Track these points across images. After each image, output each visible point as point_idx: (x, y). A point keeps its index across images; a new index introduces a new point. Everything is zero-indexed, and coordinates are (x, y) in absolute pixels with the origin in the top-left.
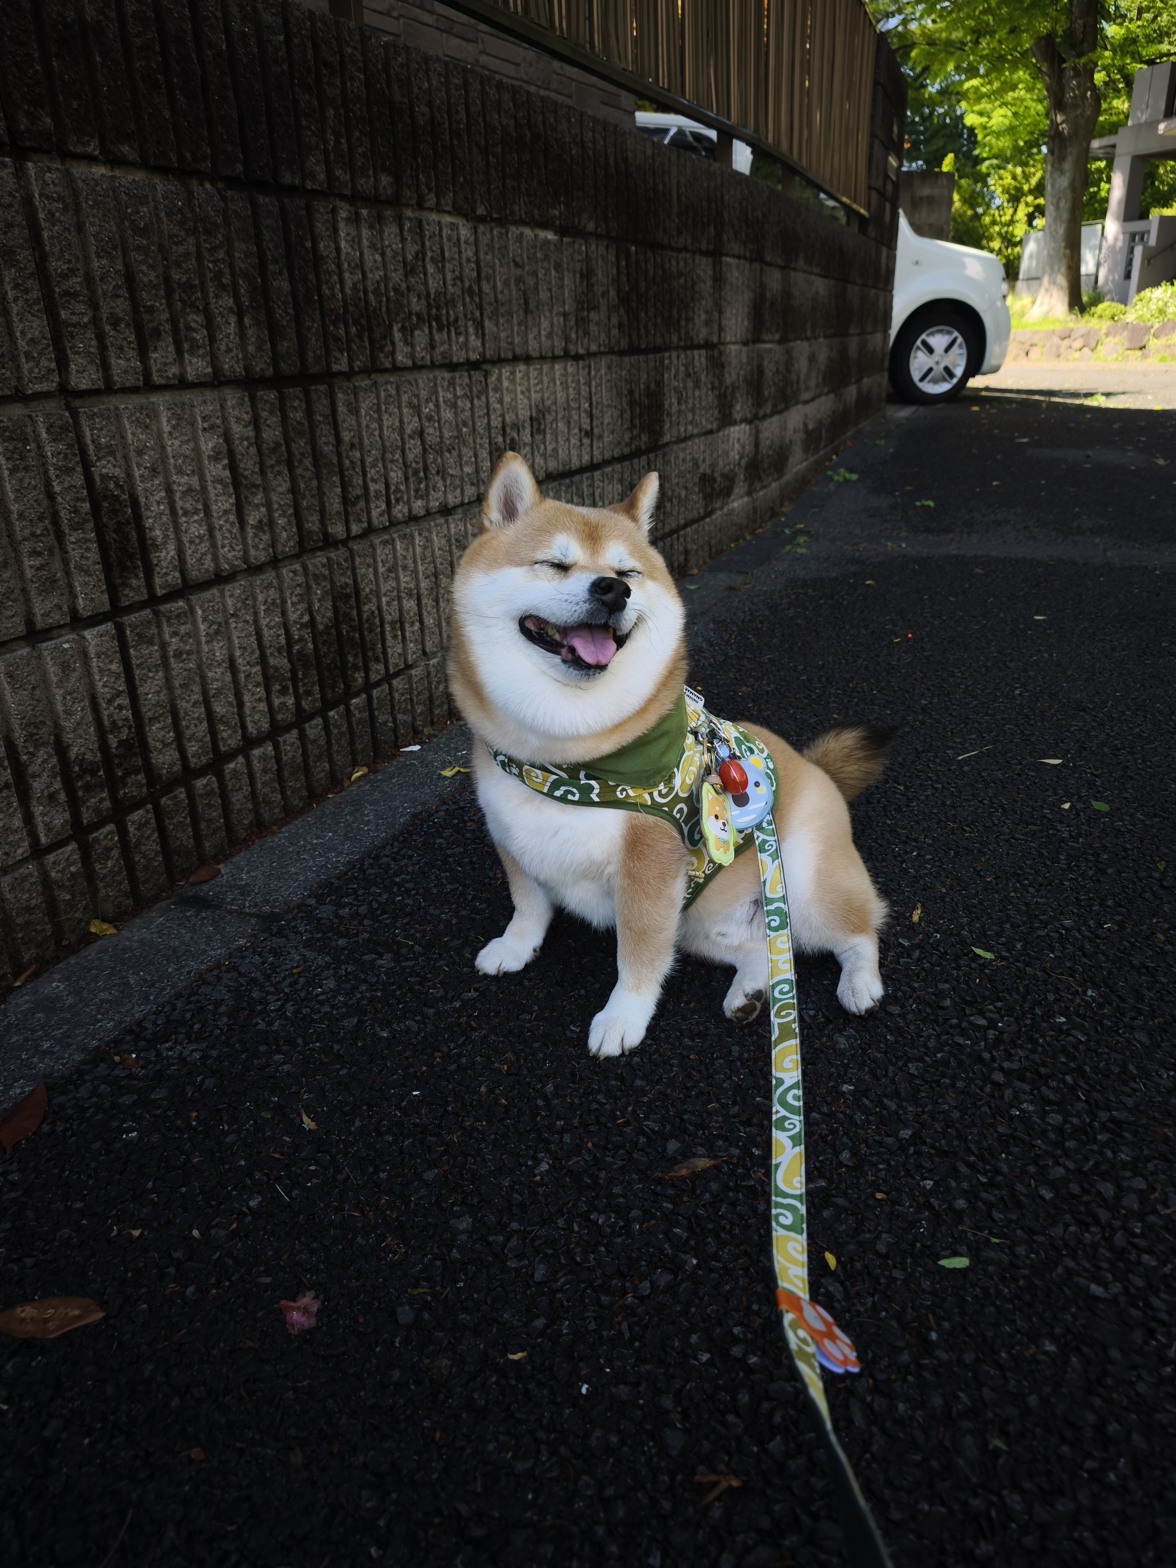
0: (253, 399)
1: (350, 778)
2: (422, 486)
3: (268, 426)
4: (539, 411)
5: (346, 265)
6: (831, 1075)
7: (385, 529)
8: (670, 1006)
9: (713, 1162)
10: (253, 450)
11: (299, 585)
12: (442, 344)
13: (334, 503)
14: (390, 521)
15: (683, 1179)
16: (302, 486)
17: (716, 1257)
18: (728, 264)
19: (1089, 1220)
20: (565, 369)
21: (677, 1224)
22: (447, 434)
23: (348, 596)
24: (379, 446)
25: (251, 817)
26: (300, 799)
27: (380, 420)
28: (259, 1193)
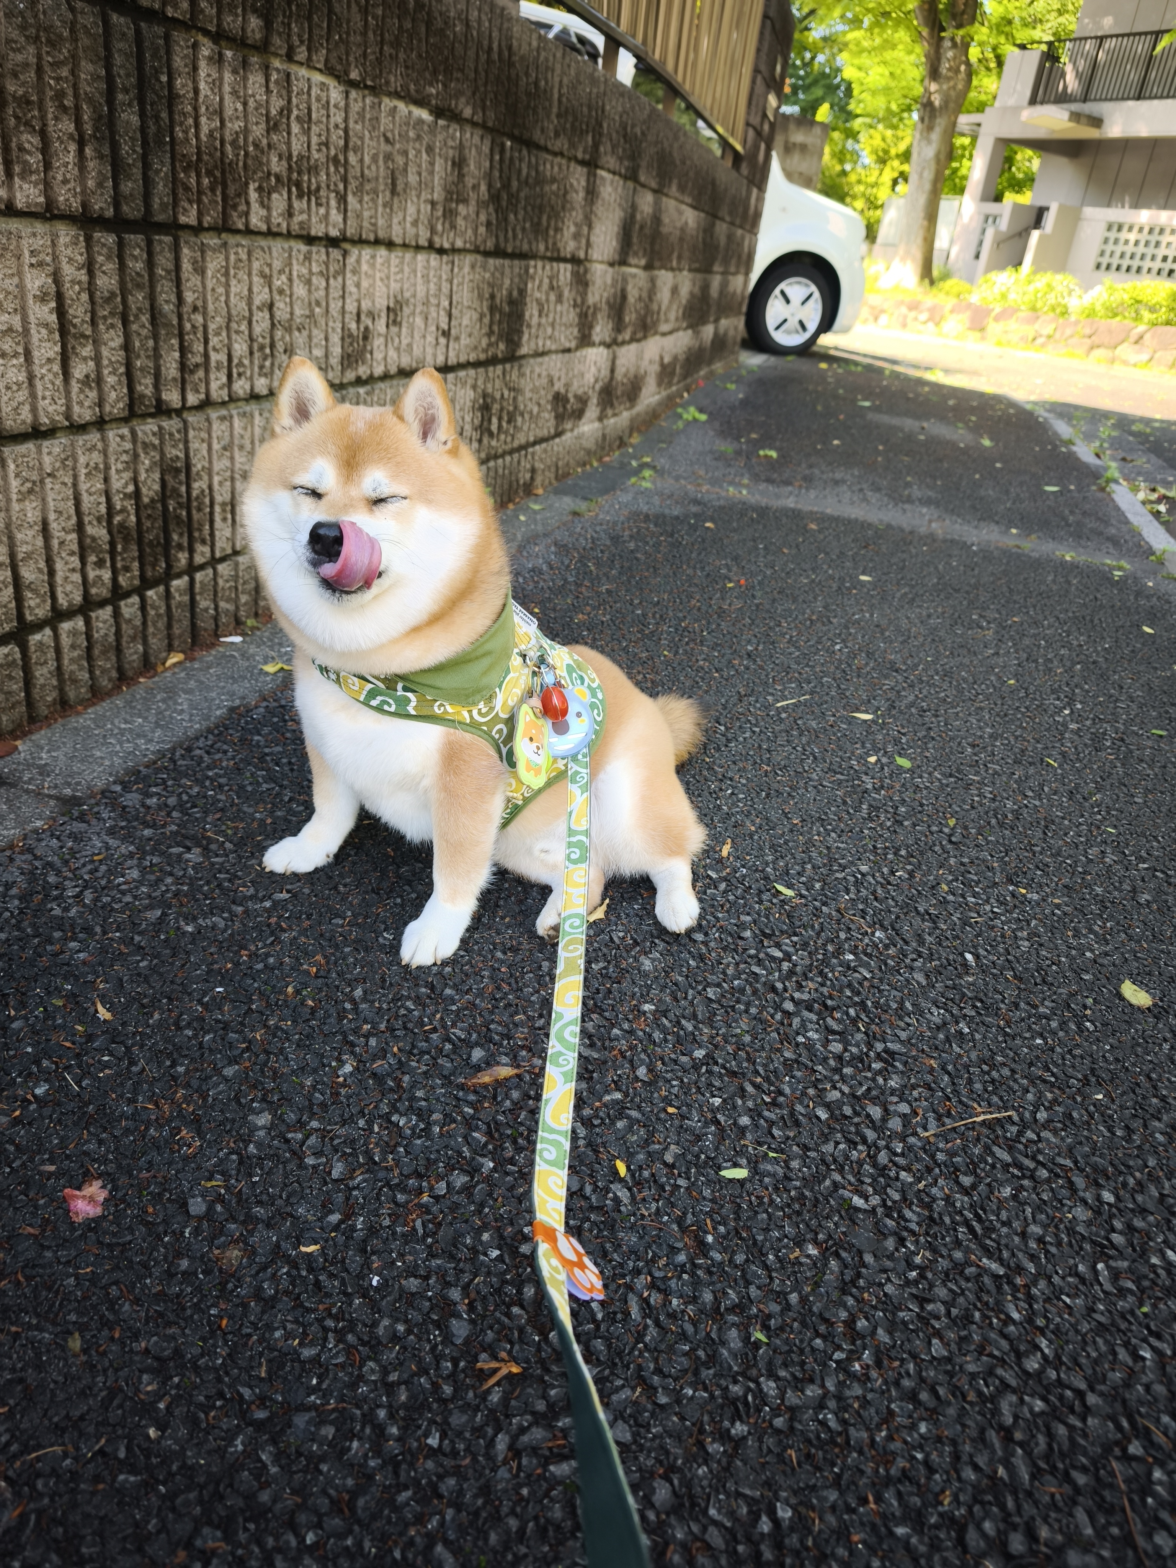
0: (88, 239)
1: (164, 664)
2: (268, 363)
3: (104, 272)
4: (397, 302)
5: (203, 109)
6: (634, 994)
7: (224, 403)
8: (485, 920)
9: (516, 1071)
10: (85, 297)
11: (125, 452)
12: (301, 212)
13: (171, 368)
14: (230, 396)
15: (485, 1086)
16: (137, 344)
17: (512, 1161)
18: (602, 178)
19: (858, 1139)
20: (428, 261)
21: (477, 1129)
22: (298, 312)
23: (177, 471)
24: (224, 312)
25: (55, 694)
26: (110, 680)
27: (227, 285)
28: (46, 1081)
